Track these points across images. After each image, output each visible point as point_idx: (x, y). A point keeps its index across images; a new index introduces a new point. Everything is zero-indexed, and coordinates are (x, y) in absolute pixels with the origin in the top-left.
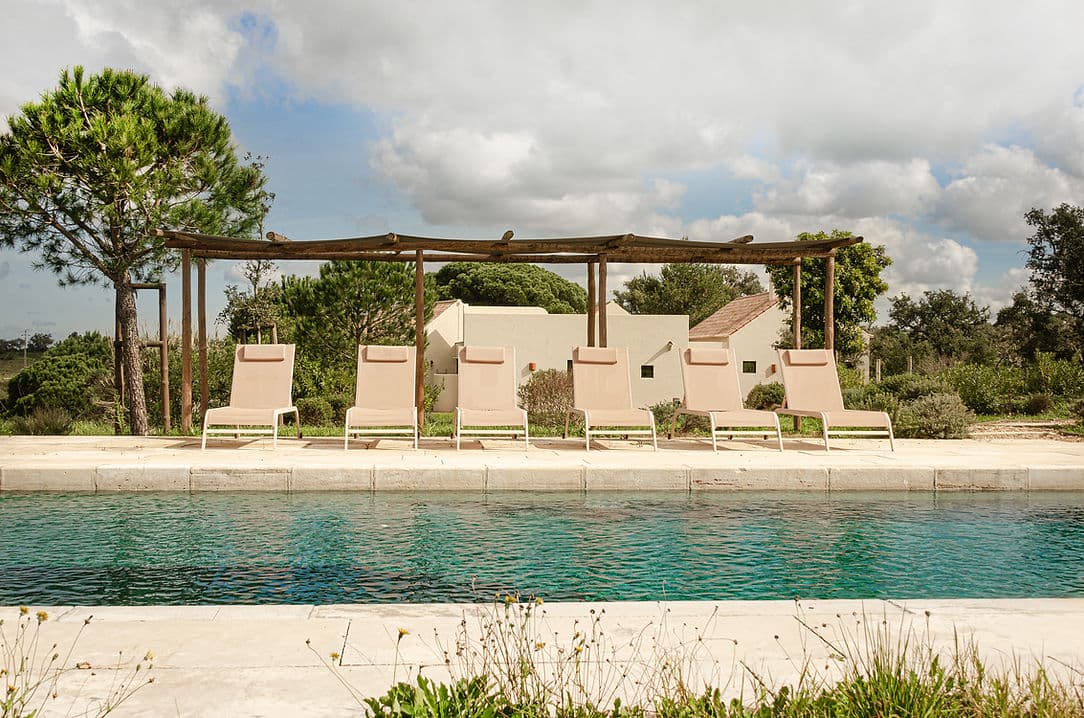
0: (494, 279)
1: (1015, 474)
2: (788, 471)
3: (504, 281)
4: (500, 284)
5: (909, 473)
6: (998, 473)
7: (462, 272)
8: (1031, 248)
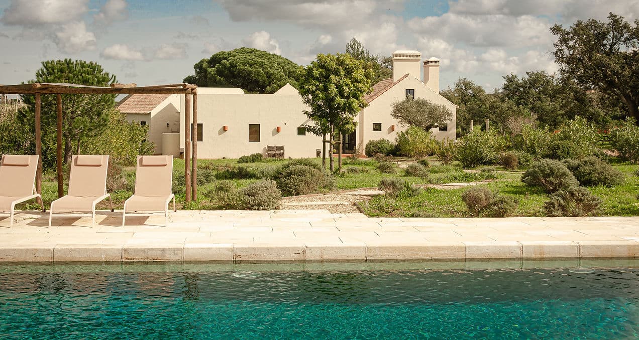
0: (244, 64)
1: (175, 251)
2: (27, 250)
3: (251, 66)
4: (248, 67)
5: (105, 251)
6: (163, 250)
7: (224, 59)
8: (555, 49)
